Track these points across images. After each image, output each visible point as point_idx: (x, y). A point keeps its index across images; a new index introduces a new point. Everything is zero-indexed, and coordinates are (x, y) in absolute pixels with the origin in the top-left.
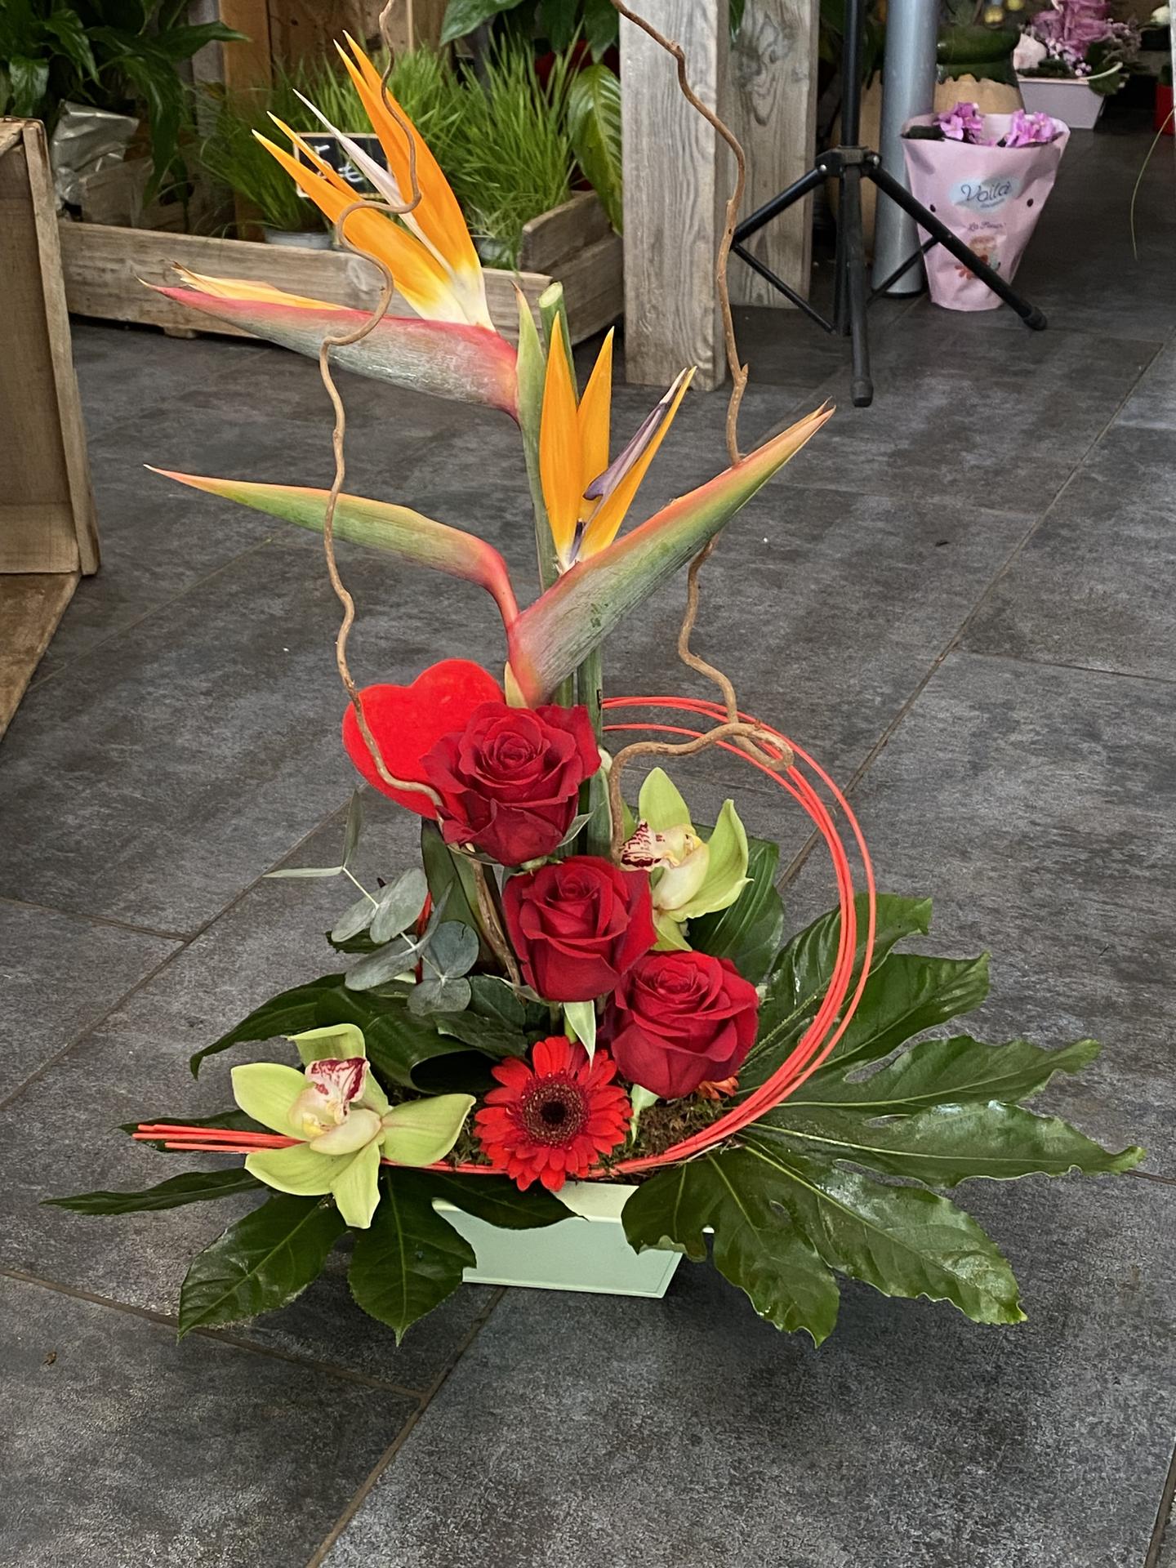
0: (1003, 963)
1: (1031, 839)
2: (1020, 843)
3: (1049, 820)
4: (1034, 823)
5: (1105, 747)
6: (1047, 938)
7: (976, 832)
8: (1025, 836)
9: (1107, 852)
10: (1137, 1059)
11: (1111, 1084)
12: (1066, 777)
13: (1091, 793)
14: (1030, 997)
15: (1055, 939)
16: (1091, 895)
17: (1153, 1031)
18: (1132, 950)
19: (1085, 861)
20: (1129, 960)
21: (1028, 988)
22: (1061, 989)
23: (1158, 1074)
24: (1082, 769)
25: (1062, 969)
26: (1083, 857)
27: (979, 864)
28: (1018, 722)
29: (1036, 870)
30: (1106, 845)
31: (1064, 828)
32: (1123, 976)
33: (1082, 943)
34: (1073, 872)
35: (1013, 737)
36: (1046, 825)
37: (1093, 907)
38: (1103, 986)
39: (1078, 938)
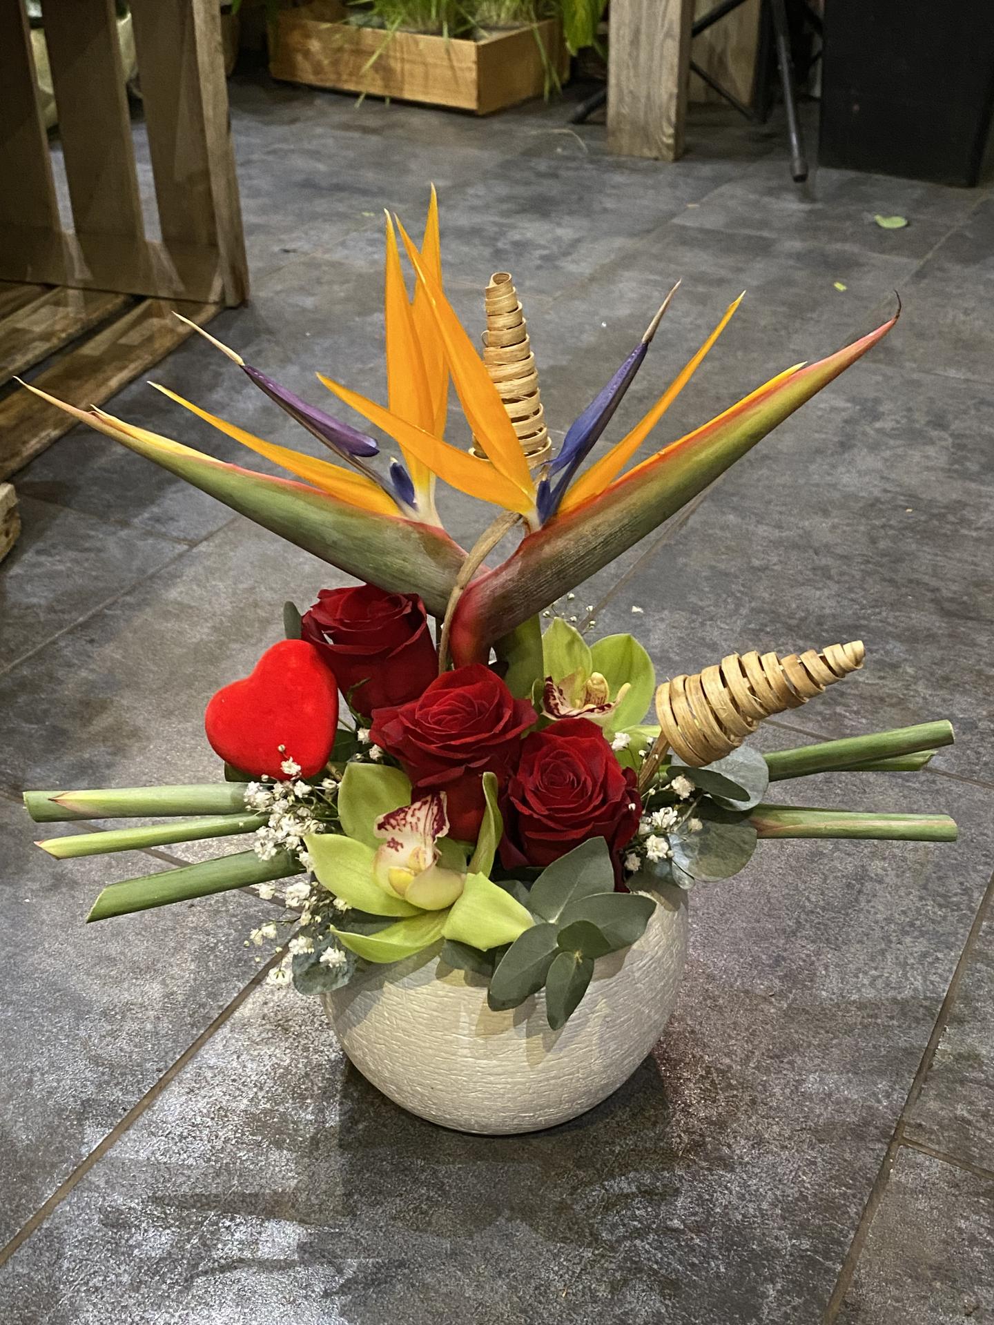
0: (846, 598)
1: (882, 503)
2: (872, 505)
3: (898, 489)
4: (885, 491)
5: (952, 435)
6: (884, 580)
7: (836, 495)
8: (877, 500)
9: (944, 515)
10: (947, 679)
11: (924, 698)
12: (916, 456)
13: (935, 470)
14: (865, 626)
15: (891, 581)
16: (926, 548)
17: (965, 658)
18: (955, 593)
19: (925, 522)
20: (952, 600)
21: (864, 618)
22: (891, 620)
23: (965, 692)
24: (931, 451)
25: (893, 606)
26: (923, 518)
27: (836, 520)
28: (883, 414)
29: (883, 527)
30: (943, 511)
31: (910, 496)
32: (946, 613)
33: (913, 585)
34: (913, 530)
35: (878, 425)
36: (897, 493)
37: (927, 555)
38: (925, 619)
39: (911, 581)
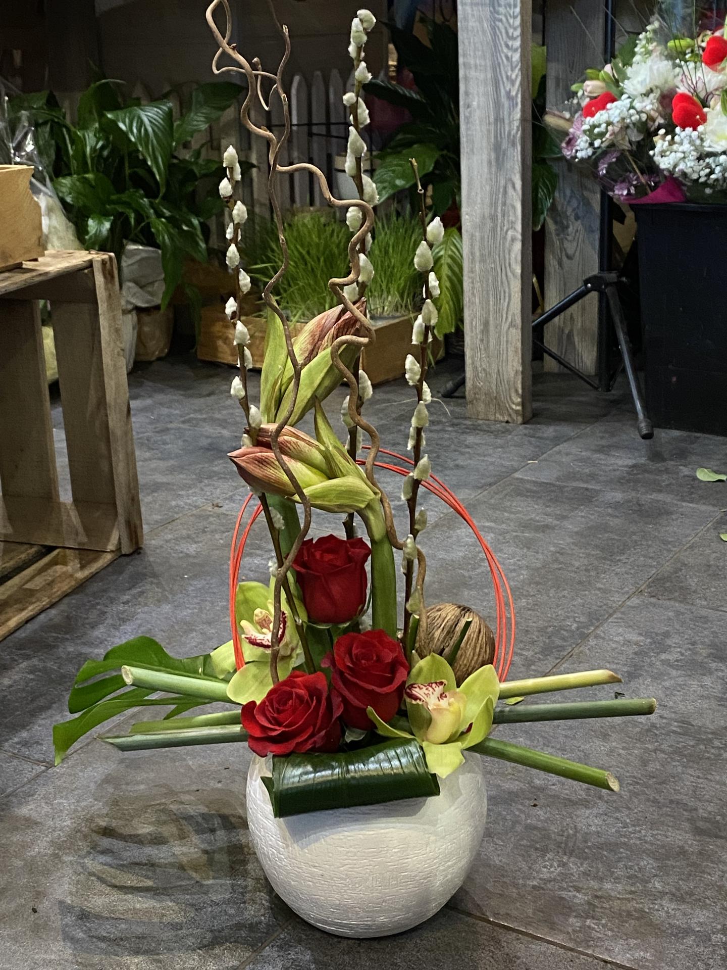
0: (611, 817)
2: (648, 730)
3: (673, 715)
6: (649, 800)
9: (711, 740)
10: (691, 894)
11: (667, 912)
12: (694, 684)
13: (709, 698)
14: (625, 844)
15: (655, 801)
16: (691, 771)
17: (709, 874)
18: (710, 813)
19: (693, 746)
20: (705, 820)
21: (625, 836)
22: (648, 839)
23: (704, 907)
24: (708, 681)
25: (654, 825)
26: (691, 743)
27: (614, 744)
28: (670, 646)
29: (655, 751)
30: (710, 736)
31: (683, 722)
32: (698, 832)
33: (673, 806)
34: (682, 755)
35: (663, 656)
36: (671, 719)
37: (690, 776)
38: (681, 837)
39: (671, 802)
